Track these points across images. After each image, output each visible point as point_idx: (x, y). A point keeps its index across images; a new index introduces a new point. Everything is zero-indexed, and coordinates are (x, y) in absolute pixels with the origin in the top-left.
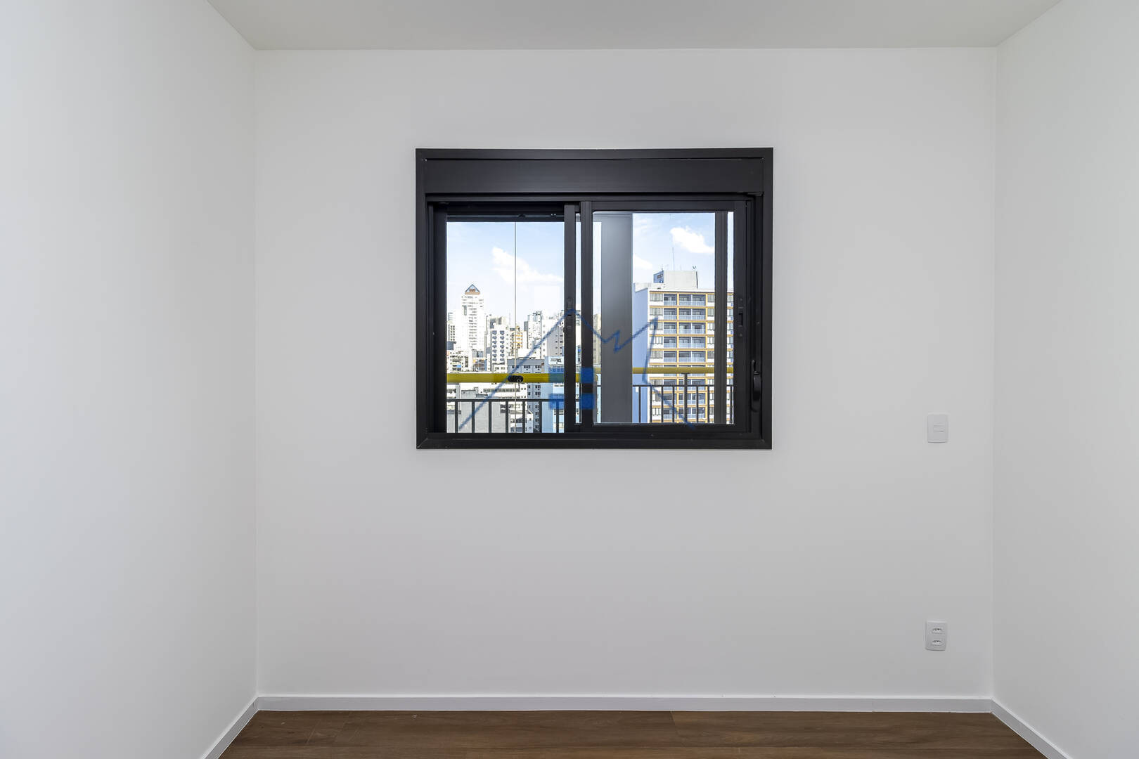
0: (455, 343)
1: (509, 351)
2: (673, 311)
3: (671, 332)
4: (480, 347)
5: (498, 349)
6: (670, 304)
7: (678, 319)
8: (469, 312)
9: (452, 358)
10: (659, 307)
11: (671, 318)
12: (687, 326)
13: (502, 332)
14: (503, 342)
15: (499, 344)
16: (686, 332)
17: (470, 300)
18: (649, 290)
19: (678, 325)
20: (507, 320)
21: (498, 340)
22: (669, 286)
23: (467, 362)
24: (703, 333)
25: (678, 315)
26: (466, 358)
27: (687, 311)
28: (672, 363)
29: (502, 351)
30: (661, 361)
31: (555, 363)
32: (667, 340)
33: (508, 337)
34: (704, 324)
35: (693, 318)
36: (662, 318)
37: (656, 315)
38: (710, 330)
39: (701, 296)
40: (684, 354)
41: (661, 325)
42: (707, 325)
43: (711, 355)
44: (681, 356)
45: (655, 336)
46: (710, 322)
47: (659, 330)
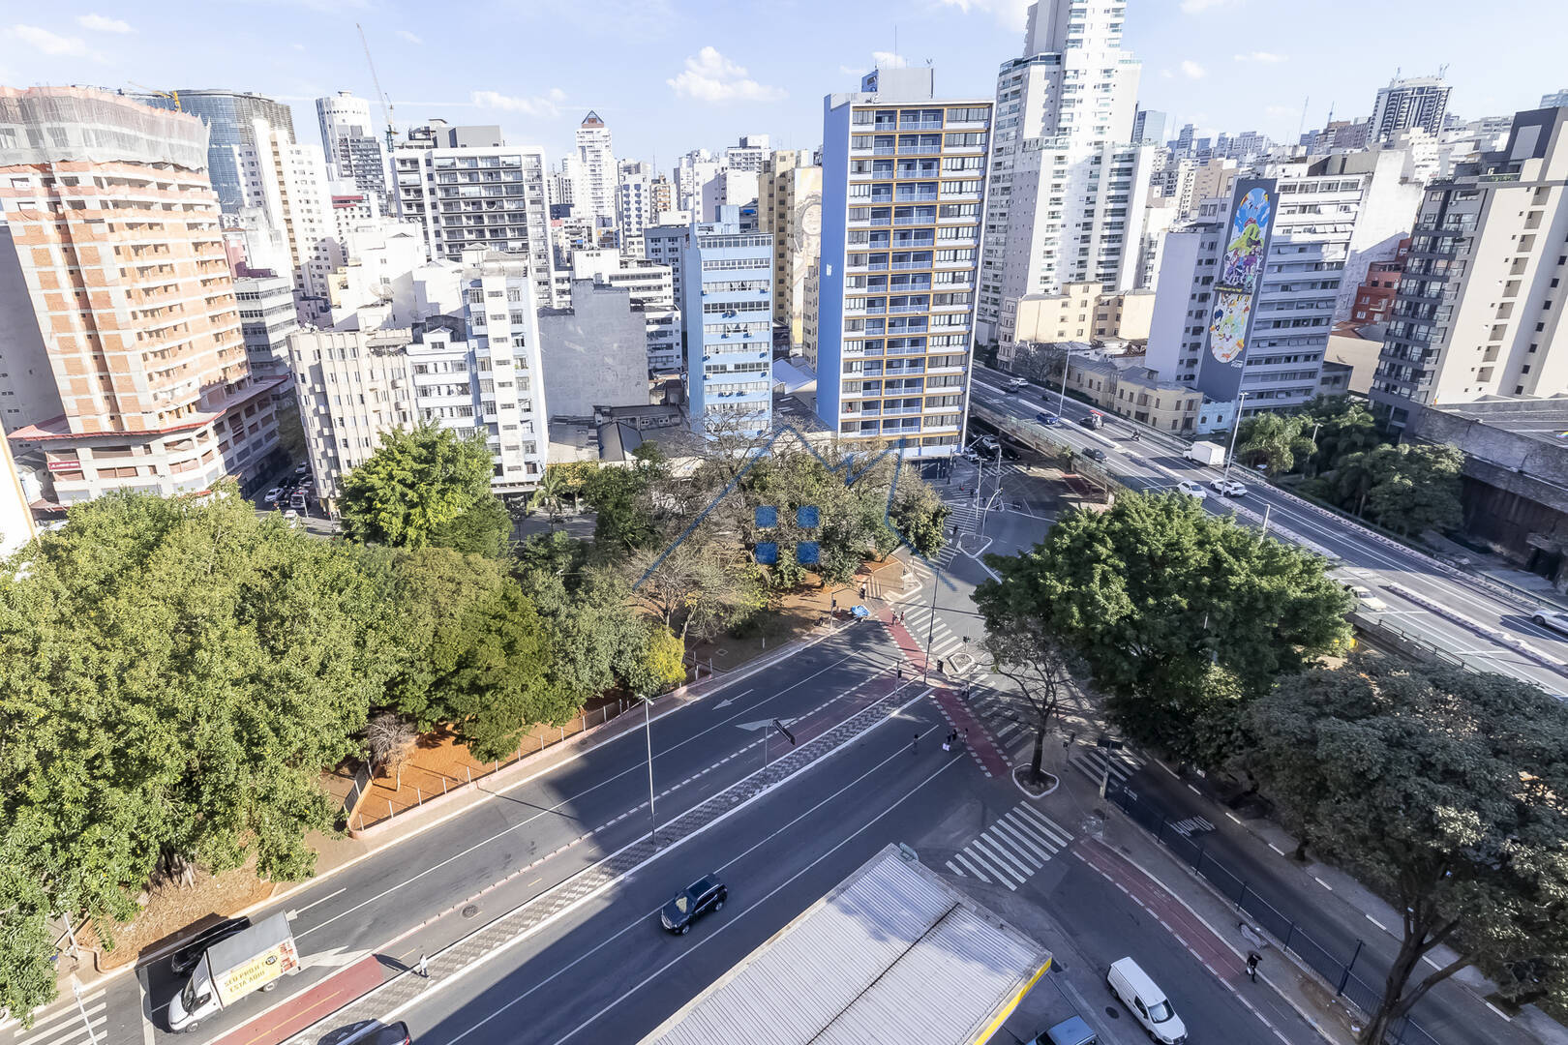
0: (573, 206)
1: (648, 215)
2: (889, 140)
3: (884, 177)
4: (610, 212)
5: (633, 213)
6: (886, 128)
7: (897, 153)
8: (590, 156)
9: (568, 230)
10: (866, 134)
11: (884, 153)
12: (910, 164)
13: (638, 187)
14: (638, 202)
15: (633, 206)
16: (907, 175)
17: (588, 137)
18: (852, 106)
19: (896, 163)
20: (649, 167)
21: (633, 199)
22: (884, 98)
23: (590, 235)
24: (935, 175)
25: (897, 147)
26: (590, 228)
27: (912, 139)
28: (884, 226)
29: (639, 216)
30: (867, 224)
31: (704, 233)
32: (877, 189)
33: (648, 194)
34: (938, 160)
35: (922, 151)
36: (870, 153)
37: (861, 148)
38: (945, 171)
39: (936, 113)
40: (903, 212)
41: (869, 166)
42: (943, 162)
43: (946, 211)
44: (897, 214)
45: (859, 183)
46: (948, 156)
47: (865, 172)
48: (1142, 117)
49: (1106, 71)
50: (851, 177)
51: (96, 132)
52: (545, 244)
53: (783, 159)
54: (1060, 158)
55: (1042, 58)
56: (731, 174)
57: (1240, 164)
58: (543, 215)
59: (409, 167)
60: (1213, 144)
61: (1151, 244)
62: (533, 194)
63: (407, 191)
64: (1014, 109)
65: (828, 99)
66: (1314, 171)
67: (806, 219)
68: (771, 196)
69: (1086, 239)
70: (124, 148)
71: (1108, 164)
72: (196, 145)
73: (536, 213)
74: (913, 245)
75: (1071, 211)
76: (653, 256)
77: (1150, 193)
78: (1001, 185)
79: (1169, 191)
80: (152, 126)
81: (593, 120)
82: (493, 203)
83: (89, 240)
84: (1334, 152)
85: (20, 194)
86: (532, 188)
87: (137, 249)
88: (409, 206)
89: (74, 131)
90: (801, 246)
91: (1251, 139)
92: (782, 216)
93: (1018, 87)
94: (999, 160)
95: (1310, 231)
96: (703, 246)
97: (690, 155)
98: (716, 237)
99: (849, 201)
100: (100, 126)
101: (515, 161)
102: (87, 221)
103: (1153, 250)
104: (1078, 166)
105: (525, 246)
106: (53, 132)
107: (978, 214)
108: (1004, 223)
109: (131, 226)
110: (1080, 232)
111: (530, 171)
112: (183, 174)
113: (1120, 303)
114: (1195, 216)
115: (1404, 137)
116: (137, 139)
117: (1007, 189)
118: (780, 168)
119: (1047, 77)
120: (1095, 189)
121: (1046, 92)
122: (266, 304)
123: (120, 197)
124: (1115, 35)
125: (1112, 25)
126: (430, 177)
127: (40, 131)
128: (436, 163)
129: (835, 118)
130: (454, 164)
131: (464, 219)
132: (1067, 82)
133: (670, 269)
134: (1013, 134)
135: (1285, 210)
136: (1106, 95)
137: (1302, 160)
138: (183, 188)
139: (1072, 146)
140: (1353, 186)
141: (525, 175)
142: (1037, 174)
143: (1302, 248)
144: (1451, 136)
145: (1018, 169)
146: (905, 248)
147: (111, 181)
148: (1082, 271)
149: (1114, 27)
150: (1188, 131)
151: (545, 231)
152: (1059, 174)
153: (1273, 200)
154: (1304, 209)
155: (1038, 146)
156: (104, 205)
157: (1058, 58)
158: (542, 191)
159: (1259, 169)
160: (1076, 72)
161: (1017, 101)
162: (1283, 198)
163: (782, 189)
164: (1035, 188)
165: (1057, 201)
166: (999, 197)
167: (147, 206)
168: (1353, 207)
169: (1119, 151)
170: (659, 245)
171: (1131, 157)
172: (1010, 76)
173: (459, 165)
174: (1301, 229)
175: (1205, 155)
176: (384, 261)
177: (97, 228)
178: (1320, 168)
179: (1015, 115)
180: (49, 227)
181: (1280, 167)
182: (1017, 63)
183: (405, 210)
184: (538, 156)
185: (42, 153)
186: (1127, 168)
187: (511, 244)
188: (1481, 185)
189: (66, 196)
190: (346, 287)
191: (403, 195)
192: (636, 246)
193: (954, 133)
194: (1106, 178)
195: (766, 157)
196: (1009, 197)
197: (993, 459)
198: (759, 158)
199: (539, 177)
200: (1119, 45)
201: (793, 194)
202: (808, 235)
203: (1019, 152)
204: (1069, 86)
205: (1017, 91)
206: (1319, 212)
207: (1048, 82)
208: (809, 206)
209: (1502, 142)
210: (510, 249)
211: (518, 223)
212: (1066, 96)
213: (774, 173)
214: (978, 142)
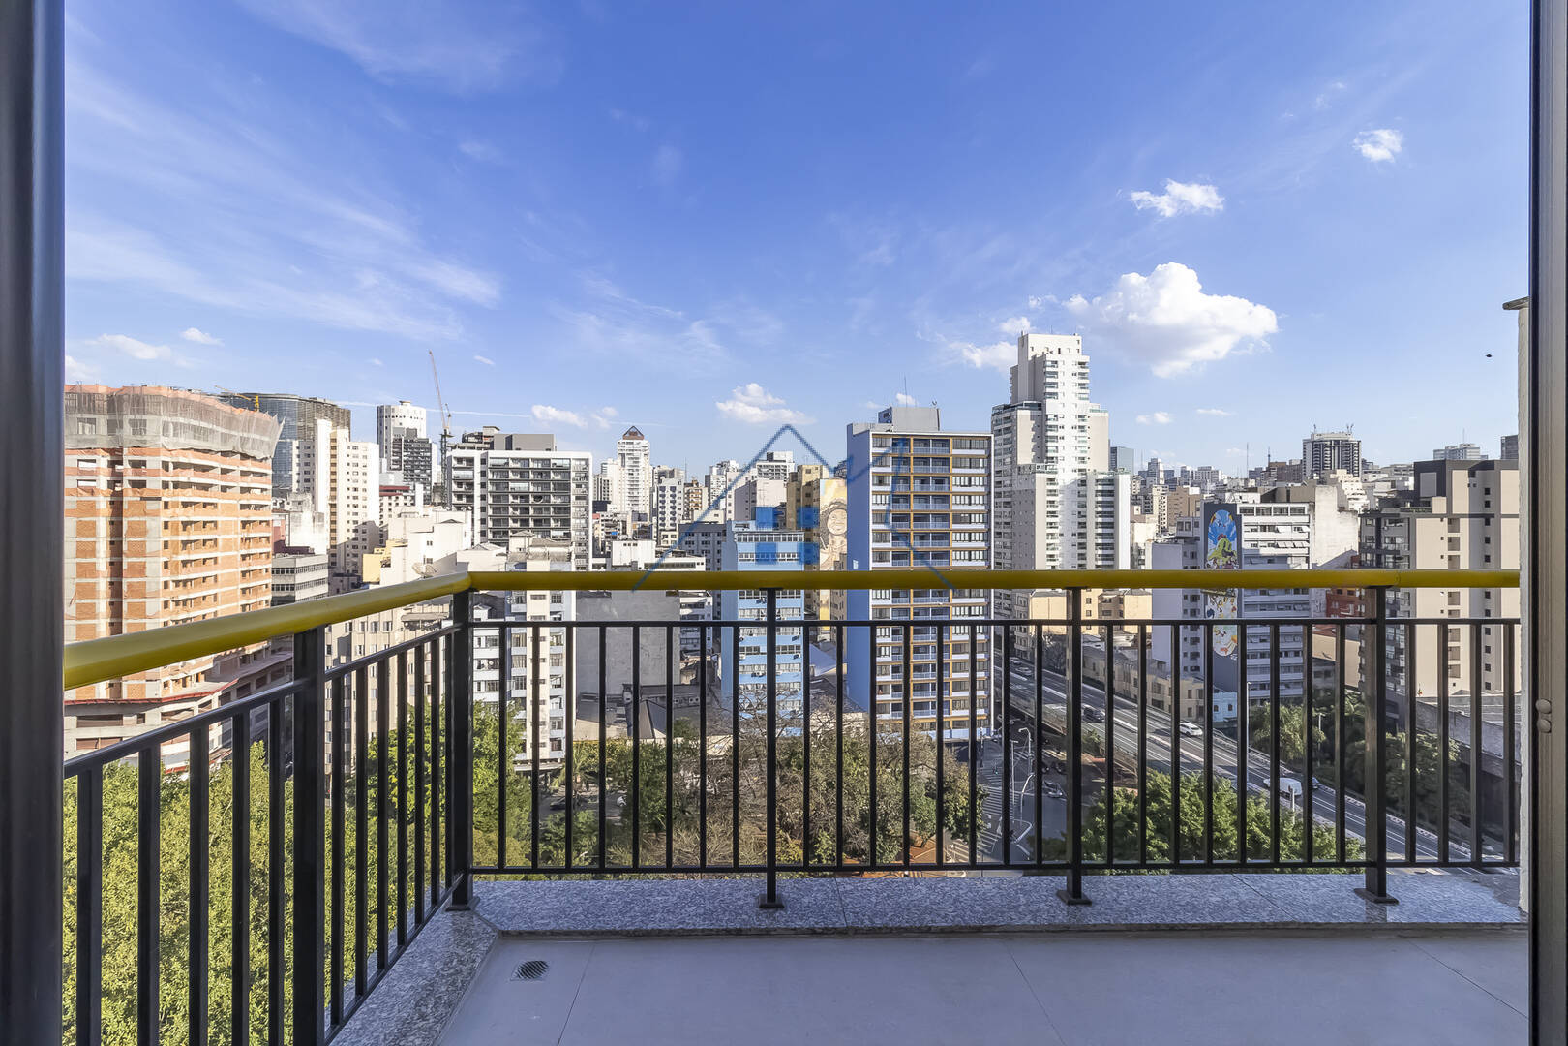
0: (609, 502)
1: (682, 512)
2: (905, 460)
3: (901, 489)
4: (644, 508)
5: (668, 510)
6: (901, 451)
7: (912, 471)
8: (628, 462)
9: (604, 523)
10: (885, 455)
11: (901, 470)
12: (924, 480)
13: (673, 489)
14: (673, 502)
15: (668, 505)
16: (922, 488)
17: (628, 447)
18: (871, 433)
19: (912, 478)
20: (682, 473)
21: (668, 499)
22: (898, 428)
23: (625, 528)
24: (946, 490)
25: (912, 466)
26: (624, 522)
27: (926, 461)
28: (904, 529)
29: (673, 513)
30: (889, 527)
31: (740, 529)
32: (896, 499)
33: (682, 495)
34: (948, 478)
35: (932, 470)
36: (890, 470)
37: (881, 466)
38: (956, 486)
39: (943, 441)
40: (921, 518)
41: (889, 480)
42: (953, 480)
43: (959, 518)
44: (915, 520)
45: (880, 493)
46: (956, 475)
47: (885, 485)
48: (1114, 451)
49: (1080, 417)
50: (872, 489)
51: (176, 425)
52: (587, 534)
53: (809, 471)
54: (1051, 480)
55: (1026, 405)
56: (761, 483)
57: (1203, 491)
58: (586, 509)
59: (464, 464)
60: (1177, 474)
61: (1140, 552)
62: (579, 491)
63: (459, 485)
64: (1006, 441)
65: (850, 428)
66: (1264, 499)
67: (830, 521)
68: (798, 500)
69: (1082, 546)
70: (199, 438)
71: (1092, 488)
72: (266, 439)
73: (580, 507)
74: (930, 546)
75: (1065, 522)
76: (686, 548)
77: (1132, 511)
78: (1003, 499)
79: (1148, 511)
80: (230, 422)
81: (633, 434)
82: (540, 497)
83: (139, 515)
84: (1279, 485)
85: (82, 472)
86: (579, 486)
87: (185, 524)
88: (459, 497)
89: (154, 424)
90: (827, 543)
91: (1207, 474)
92: (808, 518)
93: (1009, 425)
94: (998, 479)
95: (1273, 546)
96: (739, 540)
97: (722, 465)
98: (751, 533)
99: (872, 507)
100: (181, 420)
101: (566, 463)
102: (143, 498)
103: (1143, 557)
104: (1068, 487)
105: (568, 535)
106: (133, 423)
107: (987, 522)
108: (1009, 530)
109: (185, 504)
110: (1076, 540)
111: (577, 472)
112: (249, 462)
113: (1121, 601)
114: (1173, 530)
115: (1332, 476)
116: (212, 431)
117: (1008, 503)
118: (806, 478)
119: (1032, 418)
120: (1085, 506)
121: (1033, 430)
122: (300, 578)
123: (182, 479)
124: (1083, 391)
125: (1080, 384)
126: (483, 473)
127: (121, 422)
128: (490, 462)
129: (857, 441)
130: (507, 463)
131: (511, 510)
132: (1049, 423)
133: (703, 559)
134: (1008, 460)
135: (1249, 528)
136: (1083, 434)
137: (1254, 490)
138: (244, 473)
139: (1060, 471)
140: (1301, 512)
141: (573, 475)
142: (1033, 492)
143: (1271, 559)
144: (1371, 477)
145: (1016, 487)
146: (924, 548)
147: (177, 465)
149: (1082, 385)
150: (1154, 463)
151: (587, 522)
152: (1052, 492)
153: (1237, 521)
154: (1264, 528)
155: (1029, 472)
156: (165, 485)
157: (1040, 405)
158: (588, 489)
159: (1220, 495)
160: (1056, 416)
161: (1008, 435)
162: (1245, 519)
163: (808, 495)
164: (1033, 503)
165: (1053, 514)
166: (1003, 509)
167: (206, 487)
168: (1305, 528)
169: (1101, 477)
170: (693, 539)
171: (1111, 482)
172: (1001, 416)
173: (512, 464)
174: (1266, 544)
175: (1171, 482)
176: (430, 543)
177: (151, 505)
178: (1270, 497)
179: (1009, 446)
180: (103, 503)
181: (1237, 495)
182: (1006, 407)
183: (455, 500)
184: (587, 460)
185: (118, 439)
186: (1110, 489)
187: (553, 533)
188: (1403, 515)
189: (129, 475)
190: (389, 565)
191: (454, 487)
192: (669, 539)
193: (958, 458)
194: (1092, 499)
195: (791, 468)
196: (1010, 510)
197: (1022, 743)
198: (785, 470)
199: (586, 477)
200: (1087, 399)
201: (818, 500)
202: (833, 535)
203: (1015, 474)
204: (1051, 426)
205: (1009, 428)
206: (1277, 531)
207: (1033, 422)
208: (832, 510)
209: (1410, 483)
210: (553, 537)
211: (562, 516)
212: (1050, 433)
213: (801, 483)
214: (981, 465)
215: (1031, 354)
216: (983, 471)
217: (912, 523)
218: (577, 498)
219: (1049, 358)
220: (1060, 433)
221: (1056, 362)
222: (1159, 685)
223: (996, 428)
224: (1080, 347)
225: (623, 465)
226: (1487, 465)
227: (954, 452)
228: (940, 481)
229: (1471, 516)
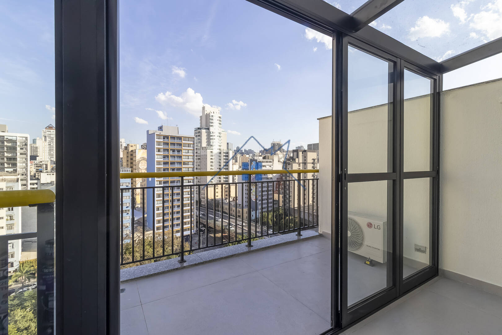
0: (38, 156)
2: (167, 144)
3: (166, 154)
6: (166, 140)
7: (170, 147)
8: (48, 139)
9: (35, 165)
10: (160, 142)
11: (166, 147)
12: (174, 151)
16: (173, 153)
17: (47, 133)
18: (156, 134)
19: (170, 150)
22: (164, 133)
24: (181, 154)
25: (170, 146)
26: (46, 165)
27: (174, 144)
28: (167, 167)
30: (162, 166)
32: (164, 157)
34: (181, 150)
35: (176, 147)
36: (162, 147)
37: (159, 145)
38: (184, 153)
39: (180, 138)
40: (173, 163)
41: (162, 150)
42: (183, 151)
43: (185, 163)
46: (184, 149)
47: (160, 152)
48: (228, 144)
49: (219, 133)
50: (156, 153)
52: (26, 170)
53: (132, 146)
54: (212, 152)
55: (204, 128)
57: (249, 156)
58: (26, 159)
60: (243, 151)
62: (22, 151)
64: (199, 139)
65: (148, 131)
67: (140, 164)
68: (128, 157)
71: (223, 154)
73: (22, 158)
75: (216, 165)
77: (232, 162)
78: (198, 157)
79: (236, 161)
81: (50, 127)
84: (266, 155)
86: (22, 149)
91: (250, 151)
92: (132, 163)
93: (200, 134)
94: (197, 151)
99: (156, 160)
101: (14, 138)
104: (216, 154)
105: (15, 171)
107: (193, 165)
108: (200, 167)
111: (20, 143)
113: (230, 188)
114: (243, 167)
115: (277, 153)
117: (199, 159)
118: (131, 149)
119: (206, 132)
120: (221, 160)
121: (206, 136)
124: (220, 125)
125: (219, 123)
129: (150, 137)
132: (211, 134)
134: (199, 145)
135: (260, 167)
136: (220, 138)
137: (261, 156)
139: (214, 149)
140: (271, 162)
141: (18, 144)
142: (206, 155)
144: (284, 153)
145: (202, 154)
148: (220, 180)
150: (238, 148)
151: (27, 164)
152: (212, 156)
155: (205, 149)
157: (208, 128)
158: (27, 150)
159: (254, 157)
160: (213, 132)
161: (200, 137)
162: (259, 164)
163: (132, 155)
164: (206, 159)
165: (212, 162)
166: (198, 161)
168: (272, 166)
169: (225, 151)
171: (228, 153)
172: (197, 131)
175: (242, 154)
178: (264, 158)
179: (199, 141)
181: (257, 157)
182: (199, 128)
184: (26, 138)
187: (6, 170)
188: (291, 163)
193: (184, 144)
194: (223, 158)
196: (200, 161)
197: (204, 233)
198: (122, 146)
199: (26, 145)
200: (221, 128)
201: (135, 157)
202: (141, 169)
203: (201, 150)
204: (211, 135)
205: (200, 135)
206: (266, 167)
207: (206, 134)
208: (141, 160)
209: (292, 155)
210: (7, 171)
211: (12, 162)
212: (211, 137)
213: (129, 150)
214: (192, 146)
215: (206, 113)
216: (192, 148)
217: (170, 165)
218: (21, 154)
219: (211, 114)
220: (214, 137)
221: (213, 116)
222: (239, 211)
223: (196, 135)
224: (219, 112)
225: (45, 140)
226: (305, 151)
227: (183, 142)
228: (179, 151)
229: (302, 163)
